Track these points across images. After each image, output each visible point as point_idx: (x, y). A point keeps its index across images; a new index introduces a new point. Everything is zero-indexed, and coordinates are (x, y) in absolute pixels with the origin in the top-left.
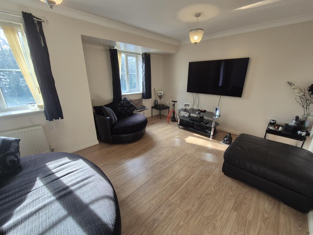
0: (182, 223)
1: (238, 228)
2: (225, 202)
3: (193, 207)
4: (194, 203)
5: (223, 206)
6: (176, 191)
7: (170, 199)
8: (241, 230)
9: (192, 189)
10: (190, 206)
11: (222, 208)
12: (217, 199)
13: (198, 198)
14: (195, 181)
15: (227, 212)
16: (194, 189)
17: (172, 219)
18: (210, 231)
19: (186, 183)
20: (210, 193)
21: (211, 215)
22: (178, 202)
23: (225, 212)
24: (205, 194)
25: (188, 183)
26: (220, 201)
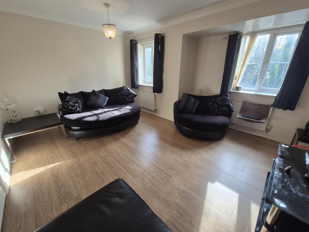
0: (91, 160)
1: (66, 191)
2: (88, 192)
3: (98, 168)
4: (101, 169)
5: (87, 189)
6: (116, 161)
7: (111, 157)
8: (64, 193)
9: (113, 171)
10: (99, 166)
11: (86, 187)
12: (95, 186)
13: (103, 173)
14: (121, 175)
15: (80, 189)
16: (113, 172)
17: (97, 156)
18: (78, 173)
19: (121, 168)
20: (103, 183)
21: (86, 177)
22: (106, 161)
23: (82, 188)
24: (104, 178)
25: (121, 169)
26: (92, 188)
